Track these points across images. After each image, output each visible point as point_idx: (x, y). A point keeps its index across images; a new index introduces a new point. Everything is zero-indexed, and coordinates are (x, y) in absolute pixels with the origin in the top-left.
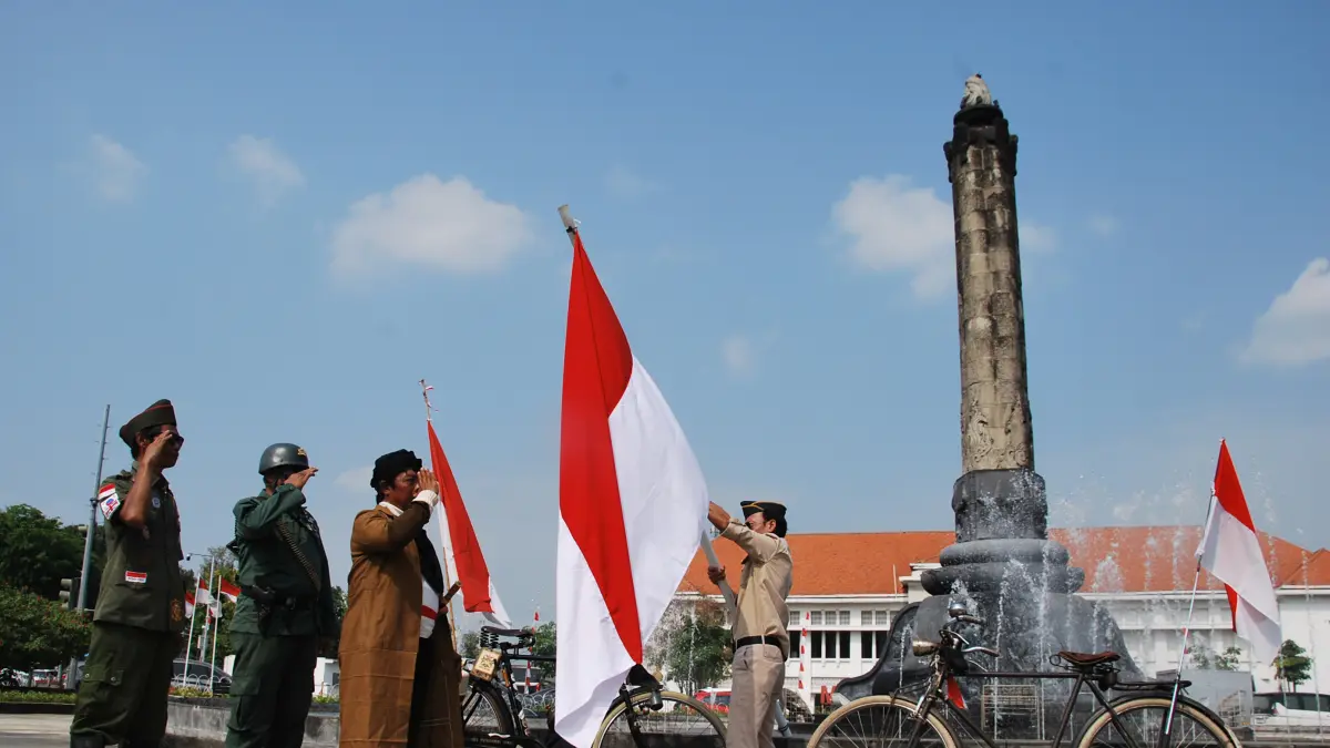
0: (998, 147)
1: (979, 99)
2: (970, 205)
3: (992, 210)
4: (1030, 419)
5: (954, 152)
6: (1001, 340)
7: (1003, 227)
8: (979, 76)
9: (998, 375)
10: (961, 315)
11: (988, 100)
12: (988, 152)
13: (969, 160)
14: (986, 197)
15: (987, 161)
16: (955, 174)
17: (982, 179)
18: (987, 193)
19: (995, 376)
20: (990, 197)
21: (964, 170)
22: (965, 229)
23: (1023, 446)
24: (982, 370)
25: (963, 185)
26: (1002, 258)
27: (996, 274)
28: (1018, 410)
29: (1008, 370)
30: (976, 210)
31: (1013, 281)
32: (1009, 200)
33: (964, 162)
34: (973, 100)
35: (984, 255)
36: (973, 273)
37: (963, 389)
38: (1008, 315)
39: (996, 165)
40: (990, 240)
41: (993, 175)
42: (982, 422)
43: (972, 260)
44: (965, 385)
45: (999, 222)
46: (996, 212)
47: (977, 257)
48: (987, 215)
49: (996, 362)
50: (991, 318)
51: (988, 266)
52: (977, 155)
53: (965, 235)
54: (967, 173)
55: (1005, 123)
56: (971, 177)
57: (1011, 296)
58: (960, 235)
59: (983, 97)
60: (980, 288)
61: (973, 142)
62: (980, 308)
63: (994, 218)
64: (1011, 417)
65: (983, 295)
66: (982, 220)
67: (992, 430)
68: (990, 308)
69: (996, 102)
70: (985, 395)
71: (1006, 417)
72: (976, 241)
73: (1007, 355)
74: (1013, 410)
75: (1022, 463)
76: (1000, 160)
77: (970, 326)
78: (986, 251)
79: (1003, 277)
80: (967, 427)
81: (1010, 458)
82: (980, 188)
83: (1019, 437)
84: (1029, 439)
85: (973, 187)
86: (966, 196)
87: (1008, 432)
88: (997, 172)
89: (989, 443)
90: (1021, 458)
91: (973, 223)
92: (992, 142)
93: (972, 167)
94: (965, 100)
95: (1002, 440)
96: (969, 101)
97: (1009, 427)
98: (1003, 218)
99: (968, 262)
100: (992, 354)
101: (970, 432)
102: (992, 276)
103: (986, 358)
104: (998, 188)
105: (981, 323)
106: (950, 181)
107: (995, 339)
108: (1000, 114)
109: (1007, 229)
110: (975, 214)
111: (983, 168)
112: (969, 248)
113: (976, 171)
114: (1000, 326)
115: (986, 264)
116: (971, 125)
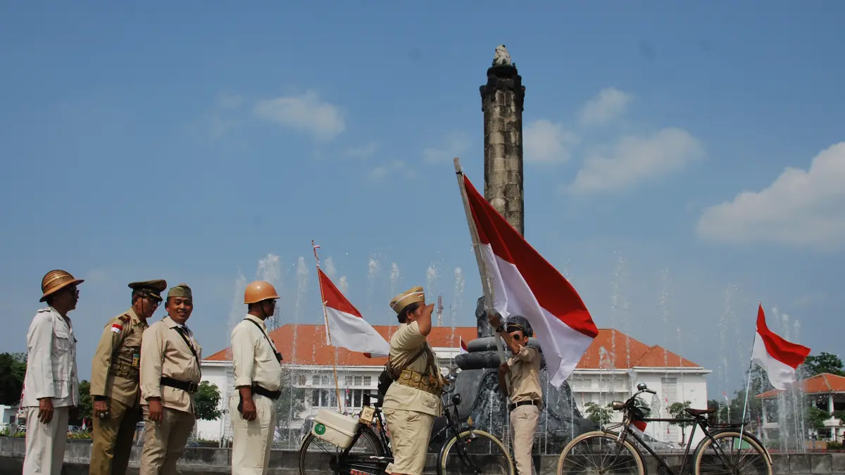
0: (515, 93)
1: (504, 62)
2: (495, 128)
3: (509, 132)
5: (487, 93)
6: (511, 213)
7: (515, 143)
8: (504, 46)
11: (510, 62)
12: (508, 95)
13: (497, 99)
14: (506, 124)
15: (507, 101)
16: (486, 107)
17: (504, 111)
18: (507, 121)
20: (508, 124)
21: (493, 105)
22: (491, 142)
25: (491, 115)
26: (513, 162)
27: (510, 172)
30: (500, 131)
31: (520, 177)
32: (518, 126)
33: (493, 100)
34: (500, 61)
35: (502, 159)
36: (495, 170)
38: (515, 198)
39: (513, 104)
40: (507, 150)
41: (511, 110)
43: (495, 162)
45: (513, 139)
46: (512, 134)
47: (498, 161)
48: (506, 135)
50: (505, 199)
51: (505, 167)
52: (501, 96)
53: (491, 146)
54: (495, 107)
55: (520, 78)
56: (498, 110)
57: (518, 186)
58: (488, 146)
59: (506, 60)
60: (499, 180)
61: (499, 89)
62: (499, 193)
63: (510, 136)
65: (501, 185)
66: (502, 137)
68: (505, 193)
69: (514, 64)
72: (499, 151)
76: (516, 101)
77: (492, 203)
78: (504, 157)
79: (514, 174)
82: (502, 117)
85: (498, 116)
86: (493, 122)
88: (513, 108)
91: (497, 139)
92: (510, 89)
93: (498, 104)
94: (495, 60)
96: (497, 62)
98: (516, 138)
99: (492, 163)
102: (507, 173)
104: (513, 119)
105: (499, 202)
106: (483, 110)
107: (507, 212)
108: (516, 72)
109: (517, 144)
110: (499, 133)
111: (505, 105)
112: (494, 154)
113: (500, 106)
114: (510, 205)
115: (503, 165)
116: (499, 76)
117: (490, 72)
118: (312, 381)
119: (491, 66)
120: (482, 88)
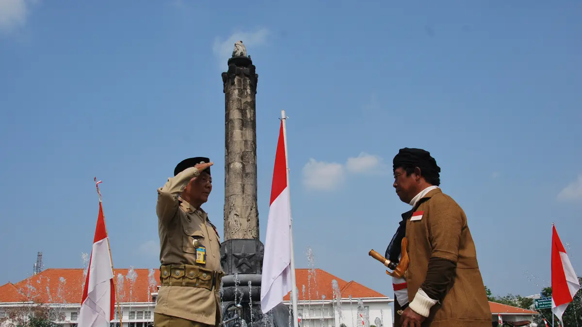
0: (250, 79)
1: (242, 54)
2: (234, 106)
3: (245, 110)
4: (258, 214)
5: (227, 78)
6: (247, 174)
7: (250, 118)
8: (241, 42)
9: (245, 192)
10: (226, 160)
11: (246, 55)
12: (245, 80)
13: (236, 83)
14: (243, 103)
15: (244, 85)
16: (227, 89)
17: (241, 93)
18: (243, 101)
19: (243, 192)
20: (244, 103)
21: (233, 87)
22: (231, 117)
23: (255, 228)
24: (237, 189)
25: (231, 95)
26: (249, 133)
27: (246, 141)
28: (254, 210)
29: (249, 190)
30: (238, 109)
31: (254, 146)
32: (253, 105)
33: (233, 84)
34: (238, 53)
35: (239, 131)
36: (234, 140)
37: (226, 197)
38: (251, 163)
39: (248, 87)
40: (243, 124)
41: (247, 92)
42: (236, 215)
43: (234, 133)
44: (227, 195)
45: (249, 116)
46: (247, 111)
47: (237, 132)
48: (243, 112)
49: (244, 185)
50: (242, 163)
51: (242, 137)
52: (239, 81)
53: (231, 120)
54: (234, 89)
55: (254, 68)
56: (236, 92)
57: (252, 153)
58: (228, 120)
59: (243, 52)
60: (238, 147)
61: (238, 75)
62: (237, 158)
63: (246, 113)
64: (250, 214)
65: (239, 151)
66: (240, 114)
67: (240, 219)
68: (242, 158)
69: (249, 56)
70: (238, 202)
71: (248, 213)
72: (237, 124)
73: (249, 182)
74: (251, 210)
75: (255, 237)
76: (251, 85)
77: (232, 166)
78: (242, 130)
79: (249, 143)
80: (228, 217)
81: (249, 233)
82: (240, 98)
83: (254, 223)
84: (258, 225)
85: (237, 97)
86: (233, 101)
87: (248, 220)
88: (249, 91)
89: (239, 226)
90: (254, 234)
91: (236, 115)
92: (247, 76)
93: (237, 87)
94: (234, 53)
95: (245, 224)
96: (236, 54)
97: (249, 218)
98: (251, 115)
99: (232, 134)
100: (242, 181)
101: (230, 220)
102: (244, 142)
103: (239, 182)
104: (249, 99)
105: (237, 165)
106: (224, 92)
107: (244, 173)
108: (251, 62)
109: (252, 119)
110: (237, 110)
111: (242, 88)
112: (233, 127)
113: (239, 89)
114: (247, 168)
115: (241, 136)
116: (238, 65)
117: (230, 62)
118: (70, 318)
119: (231, 57)
120: (223, 74)
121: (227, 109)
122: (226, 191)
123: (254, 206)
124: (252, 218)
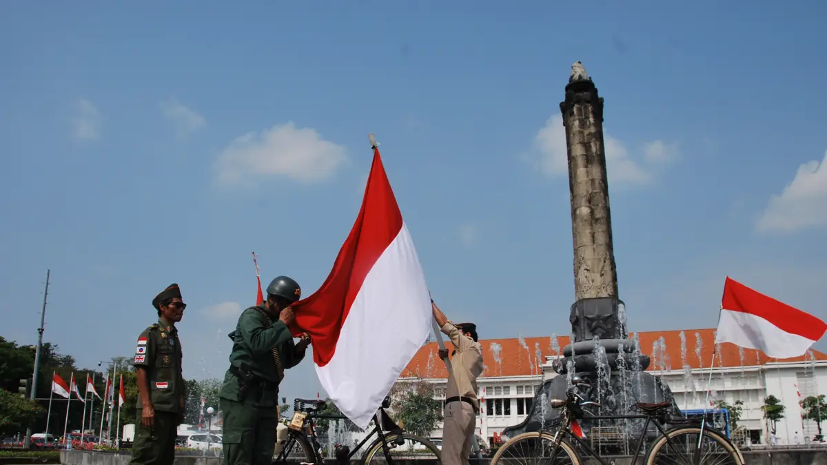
0: (592, 105)
1: (580, 77)
2: (576, 140)
3: (589, 143)
4: (615, 267)
5: (566, 109)
6: (597, 220)
7: (596, 152)
8: (579, 63)
9: (596, 241)
10: (573, 206)
11: (585, 77)
12: (586, 108)
13: (575, 113)
14: (585, 135)
15: (585, 114)
16: (567, 121)
17: (583, 124)
18: (586, 132)
19: (594, 242)
20: (588, 135)
21: (572, 119)
22: (573, 154)
23: (611, 283)
24: (586, 238)
25: (571, 128)
26: (596, 171)
27: (593, 181)
28: (608, 262)
29: (601, 238)
30: (580, 143)
31: (603, 184)
32: (599, 136)
33: (572, 114)
34: (576, 77)
35: (584, 169)
36: (579, 180)
37: (575, 250)
38: (600, 205)
39: (591, 115)
40: (588, 160)
41: (590, 122)
42: (586, 269)
43: (578, 172)
44: (576, 248)
45: (594, 149)
46: (592, 144)
47: (581, 171)
48: (586, 146)
49: (594, 233)
50: (590, 207)
51: (588, 176)
52: (579, 110)
53: (574, 157)
54: (574, 120)
55: (596, 91)
56: (577, 123)
57: (602, 194)
58: (571, 158)
59: (582, 75)
60: (583, 189)
61: (578, 102)
62: (583, 201)
63: (591, 147)
64: (603, 267)
65: (585, 193)
66: (584, 148)
67: (592, 274)
68: (589, 201)
69: (590, 78)
70: (588, 254)
71: (600, 268)
72: (580, 162)
73: (600, 229)
74: (605, 262)
75: (611, 294)
76: (594, 113)
77: (578, 212)
78: (586, 167)
79: (597, 182)
80: (578, 273)
81: (604, 291)
82: (581, 130)
83: (608, 278)
84: (615, 279)
85: (578, 129)
86: (574, 135)
87: (602, 275)
88: (591, 120)
89: (591, 282)
90: (610, 291)
91: (578, 151)
92: (588, 102)
93: (577, 117)
94: (572, 77)
95: (598, 280)
96: (574, 78)
97: (603, 272)
98: (596, 147)
99: (575, 174)
100: (592, 229)
101: (580, 276)
102: (590, 182)
103: (588, 231)
104: (593, 130)
105: (584, 210)
106: (564, 125)
107: (593, 219)
108: (593, 85)
109: (598, 153)
110: (580, 145)
111: (583, 117)
112: (576, 165)
113: (579, 119)
114: (596, 212)
115: (586, 175)
116: (577, 91)
117: (567, 88)
119: (568, 82)
120: (561, 105)
121: (569, 144)
122: (575, 242)
123: (608, 257)
124: (606, 271)
